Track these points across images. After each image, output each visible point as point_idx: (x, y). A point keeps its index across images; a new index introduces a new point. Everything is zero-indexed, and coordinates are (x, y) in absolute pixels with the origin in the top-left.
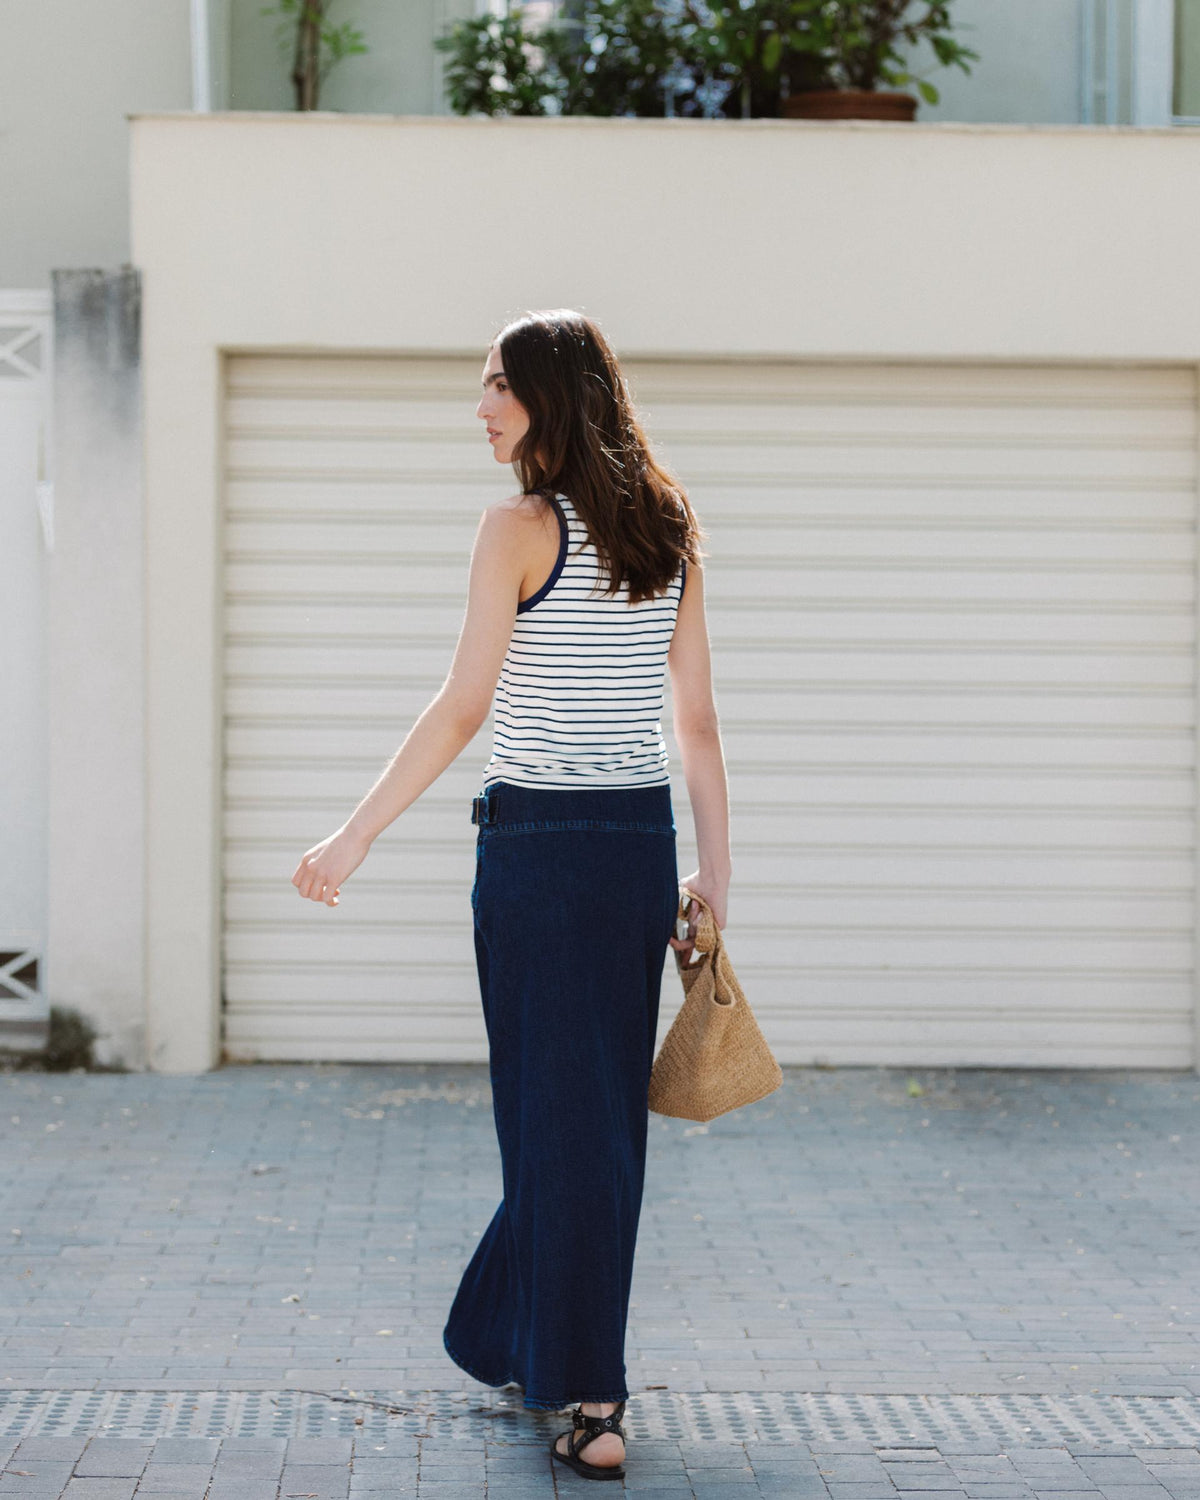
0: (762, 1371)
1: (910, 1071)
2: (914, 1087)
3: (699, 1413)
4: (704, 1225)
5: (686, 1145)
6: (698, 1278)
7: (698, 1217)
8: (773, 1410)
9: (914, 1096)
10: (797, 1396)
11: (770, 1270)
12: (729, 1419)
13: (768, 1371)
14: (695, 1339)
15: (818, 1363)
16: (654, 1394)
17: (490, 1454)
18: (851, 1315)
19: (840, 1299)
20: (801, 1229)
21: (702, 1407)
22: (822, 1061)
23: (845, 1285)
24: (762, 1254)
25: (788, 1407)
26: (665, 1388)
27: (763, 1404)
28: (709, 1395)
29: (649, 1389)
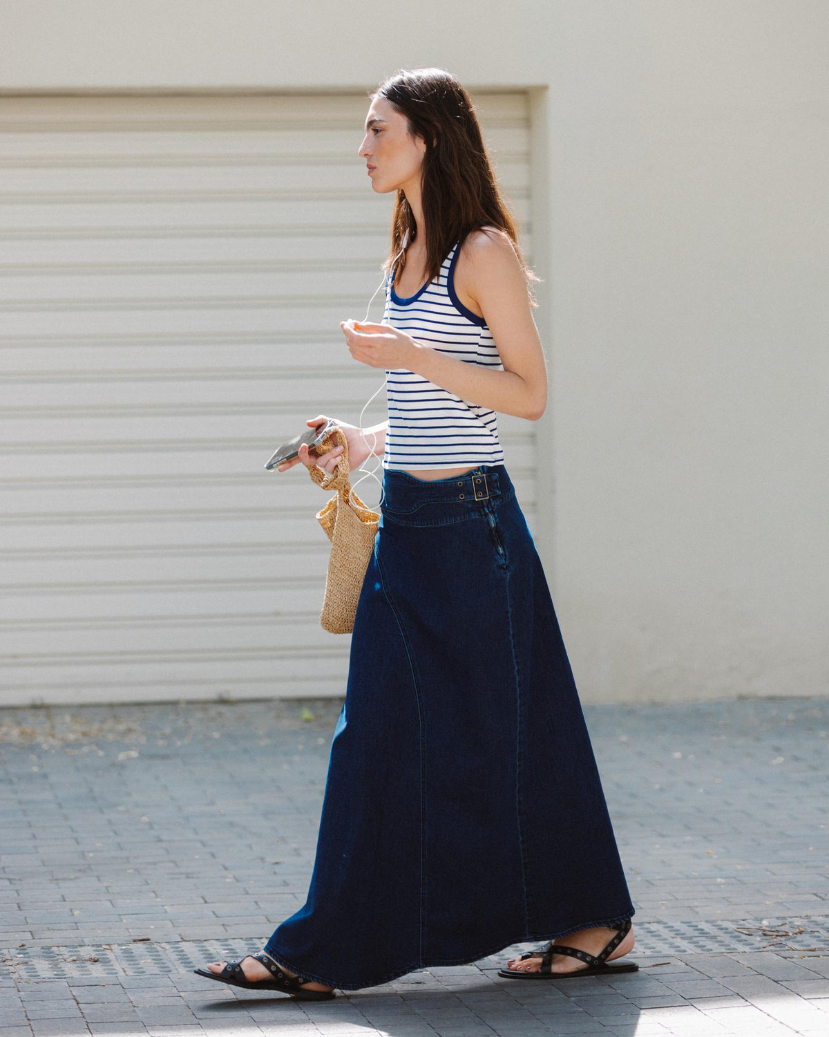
0: (224, 925)
1: (301, 701)
2: (306, 714)
3: (180, 955)
4: (151, 825)
5: (122, 766)
6: (155, 864)
7: (145, 819)
8: (238, 951)
9: (308, 721)
10: (256, 941)
11: (213, 855)
12: (205, 958)
13: (228, 925)
14: (163, 906)
15: (267, 918)
16: (140, 945)
17: (20, 989)
18: (286, 884)
19: (275, 873)
20: (232, 824)
21: (182, 951)
22: (225, 696)
23: (277, 863)
24: (204, 845)
25: (250, 948)
26: (149, 940)
27: (230, 947)
28: (184, 943)
29: (135, 941)
